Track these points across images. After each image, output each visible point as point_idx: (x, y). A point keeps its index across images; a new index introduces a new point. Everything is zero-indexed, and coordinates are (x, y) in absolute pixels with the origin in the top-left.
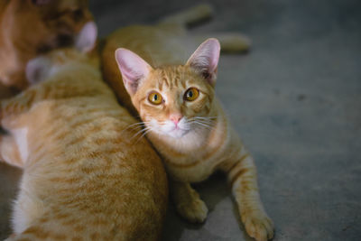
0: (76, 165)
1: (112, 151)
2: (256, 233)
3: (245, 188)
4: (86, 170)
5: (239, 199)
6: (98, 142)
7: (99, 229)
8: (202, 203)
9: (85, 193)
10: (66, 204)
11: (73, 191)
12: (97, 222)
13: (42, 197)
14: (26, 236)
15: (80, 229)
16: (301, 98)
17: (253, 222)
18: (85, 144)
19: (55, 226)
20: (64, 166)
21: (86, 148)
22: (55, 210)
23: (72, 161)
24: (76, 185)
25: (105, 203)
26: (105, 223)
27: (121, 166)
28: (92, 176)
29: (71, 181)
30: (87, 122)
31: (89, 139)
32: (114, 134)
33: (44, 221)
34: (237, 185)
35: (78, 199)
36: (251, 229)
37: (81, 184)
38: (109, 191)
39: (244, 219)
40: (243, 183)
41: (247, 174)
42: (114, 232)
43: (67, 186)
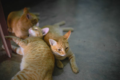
0: (35, 55)
1: (43, 52)
2: (75, 71)
3: (73, 61)
4: (37, 56)
5: (71, 63)
6: (40, 50)
7: (40, 69)
8: (62, 64)
9: (37, 61)
10: (32, 64)
11: (34, 61)
12: (39, 68)
13: (27, 62)
14: (23, 71)
15: (35, 69)
16: (85, 41)
17: (74, 68)
18: (37, 51)
19: (30, 69)
20: (32, 55)
21: (37, 52)
22: (30, 65)
23: (34, 54)
24: (34, 60)
25: (41, 64)
26: (41, 68)
27: (45, 56)
28: (38, 57)
29: (34, 59)
30: (37, 46)
31: (38, 50)
32: (43, 49)
33: (27, 67)
34: (71, 60)
35: (35, 63)
36: (74, 70)
37: (36, 59)
38: (42, 61)
39: (72, 67)
40: (72, 60)
41: (73, 58)
42: (43, 70)
43: (32, 60)
